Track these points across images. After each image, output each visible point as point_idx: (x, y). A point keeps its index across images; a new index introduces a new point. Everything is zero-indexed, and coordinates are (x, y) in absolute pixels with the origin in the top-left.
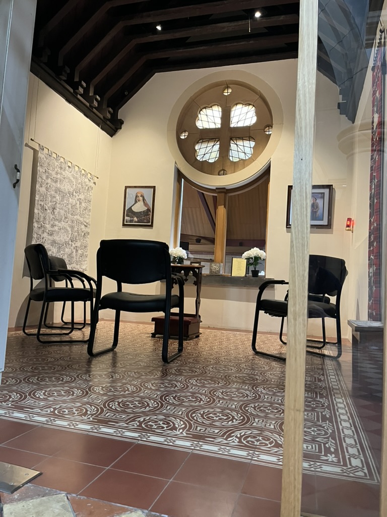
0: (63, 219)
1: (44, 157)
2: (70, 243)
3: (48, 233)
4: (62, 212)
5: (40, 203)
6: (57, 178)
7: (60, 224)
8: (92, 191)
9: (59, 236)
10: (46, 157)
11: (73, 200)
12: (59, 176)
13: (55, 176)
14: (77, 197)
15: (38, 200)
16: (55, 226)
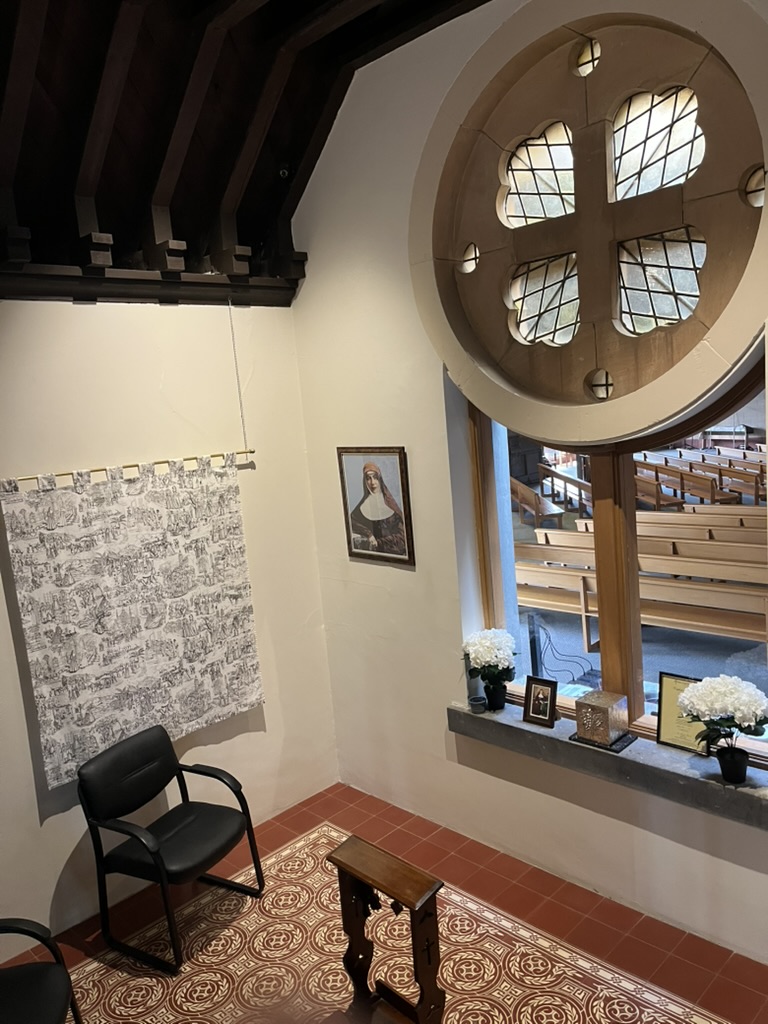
0: (142, 624)
1: (26, 507)
2: (186, 665)
3: (98, 685)
4: (136, 609)
5: (44, 628)
6: (91, 535)
7: (133, 643)
8: (238, 498)
9: (139, 671)
10: (31, 504)
11: (169, 558)
12: (97, 525)
13: (84, 531)
14: (182, 541)
15: (37, 626)
16: (117, 655)
